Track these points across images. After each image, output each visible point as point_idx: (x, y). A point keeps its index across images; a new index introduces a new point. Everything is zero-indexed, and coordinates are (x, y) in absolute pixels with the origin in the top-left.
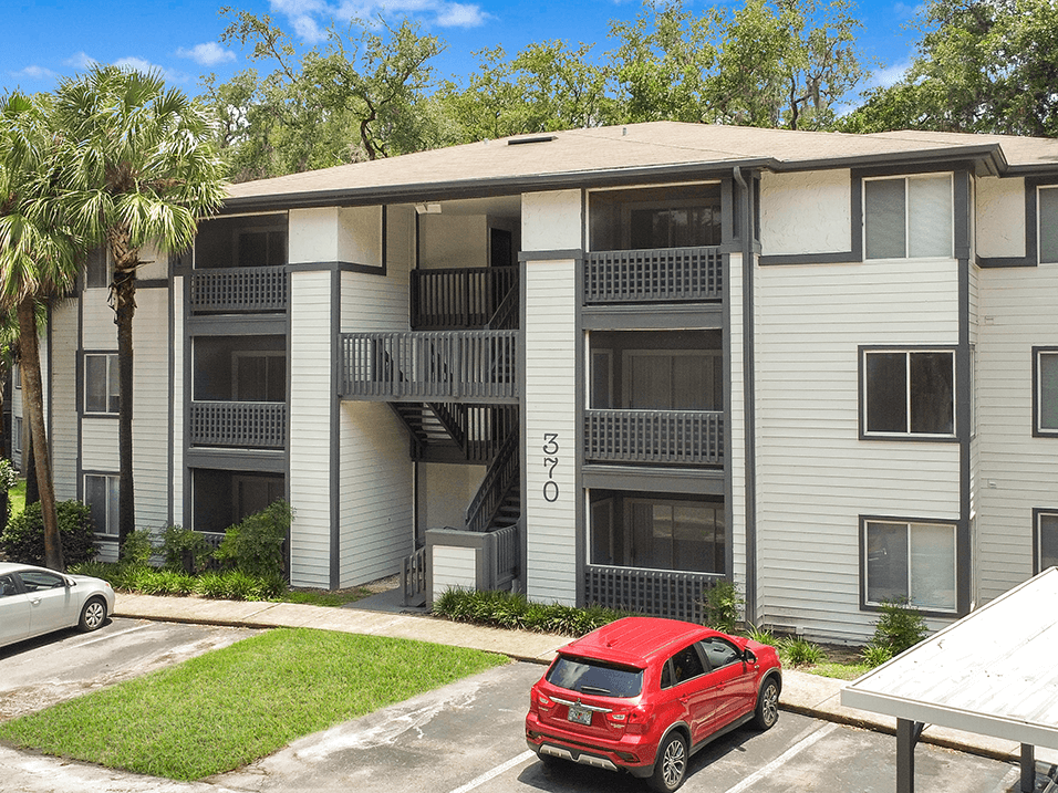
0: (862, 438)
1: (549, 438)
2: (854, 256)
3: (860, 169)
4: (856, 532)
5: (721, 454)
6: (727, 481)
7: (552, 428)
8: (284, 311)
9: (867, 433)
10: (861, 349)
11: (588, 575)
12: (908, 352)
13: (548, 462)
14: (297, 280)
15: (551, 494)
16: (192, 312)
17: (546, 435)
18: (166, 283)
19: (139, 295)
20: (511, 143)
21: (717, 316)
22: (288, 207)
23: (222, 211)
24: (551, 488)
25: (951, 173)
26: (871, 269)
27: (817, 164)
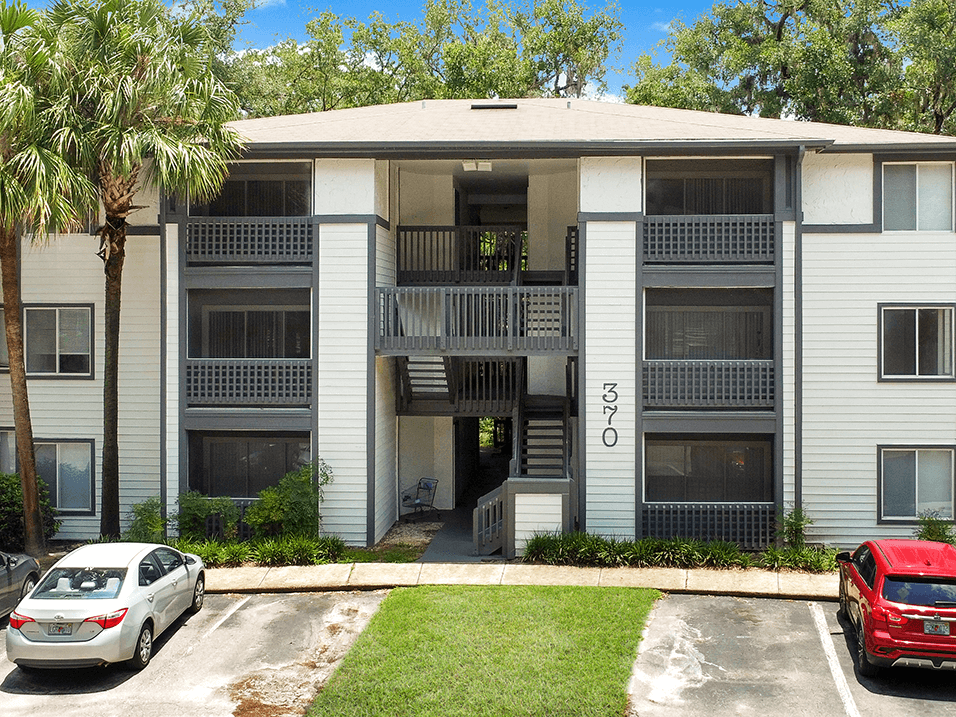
0: (880, 380)
1: (609, 388)
2: (874, 228)
3: (881, 155)
4: (875, 459)
5: (772, 398)
6: (779, 421)
7: (610, 378)
8: (309, 264)
9: (884, 377)
10: (880, 306)
11: (645, 512)
12: (917, 309)
13: (607, 410)
14: (325, 232)
15: (610, 439)
16: (188, 263)
17: (605, 385)
18: (158, 231)
19: (131, 241)
20: (474, 107)
21: (771, 277)
22: (314, 156)
23: (246, 156)
24: (611, 433)
25: (953, 163)
26: (889, 239)
27: (857, 148)
